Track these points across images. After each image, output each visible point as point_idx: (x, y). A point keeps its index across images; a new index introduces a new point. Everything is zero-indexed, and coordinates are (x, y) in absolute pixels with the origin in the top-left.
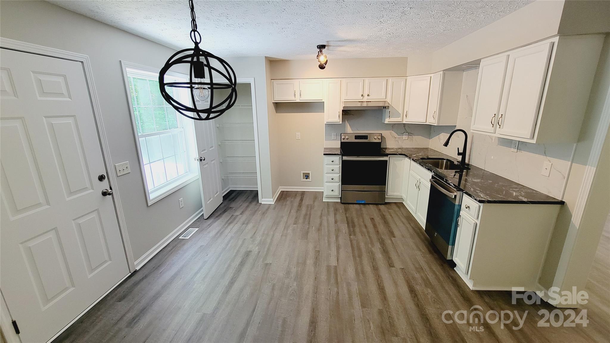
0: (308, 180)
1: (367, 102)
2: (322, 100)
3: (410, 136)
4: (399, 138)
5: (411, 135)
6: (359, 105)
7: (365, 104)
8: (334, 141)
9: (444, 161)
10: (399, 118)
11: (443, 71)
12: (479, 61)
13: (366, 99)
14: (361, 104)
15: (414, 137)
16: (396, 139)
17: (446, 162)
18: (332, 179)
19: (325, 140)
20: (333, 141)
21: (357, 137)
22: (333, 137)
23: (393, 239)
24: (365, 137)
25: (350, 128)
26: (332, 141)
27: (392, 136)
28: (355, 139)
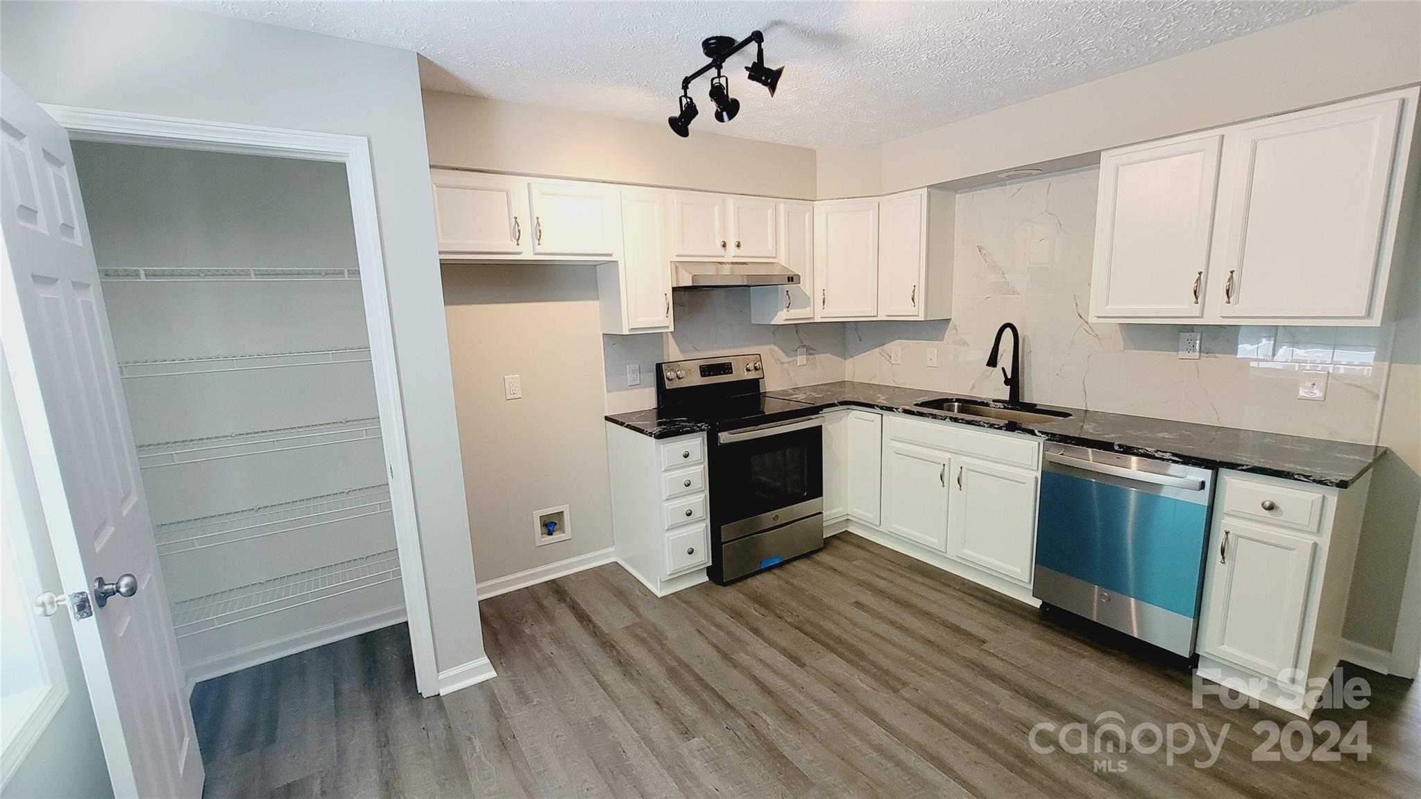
0: (557, 536)
1: (733, 263)
2: (610, 255)
3: (810, 354)
4: (789, 362)
5: (811, 351)
6: (711, 271)
7: (726, 270)
8: (638, 390)
9: (954, 406)
10: (806, 308)
11: (928, 187)
12: (1098, 153)
13: (731, 254)
14: (718, 270)
15: (817, 356)
16: (786, 366)
17: (959, 406)
18: (689, 515)
19: (608, 391)
20: (632, 392)
21: (706, 370)
22: (630, 378)
23: (985, 647)
24: (725, 368)
25: (674, 344)
26: (627, 389)
27: (775, 360)
28: (702, 376)
